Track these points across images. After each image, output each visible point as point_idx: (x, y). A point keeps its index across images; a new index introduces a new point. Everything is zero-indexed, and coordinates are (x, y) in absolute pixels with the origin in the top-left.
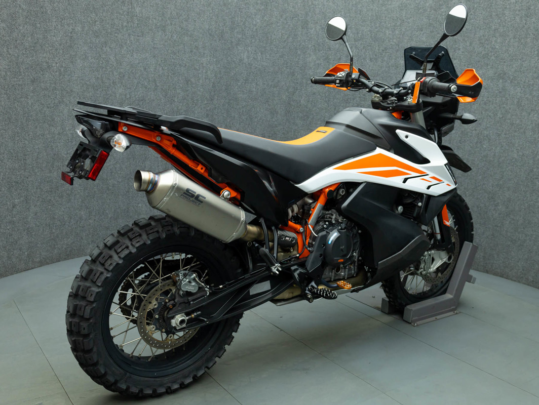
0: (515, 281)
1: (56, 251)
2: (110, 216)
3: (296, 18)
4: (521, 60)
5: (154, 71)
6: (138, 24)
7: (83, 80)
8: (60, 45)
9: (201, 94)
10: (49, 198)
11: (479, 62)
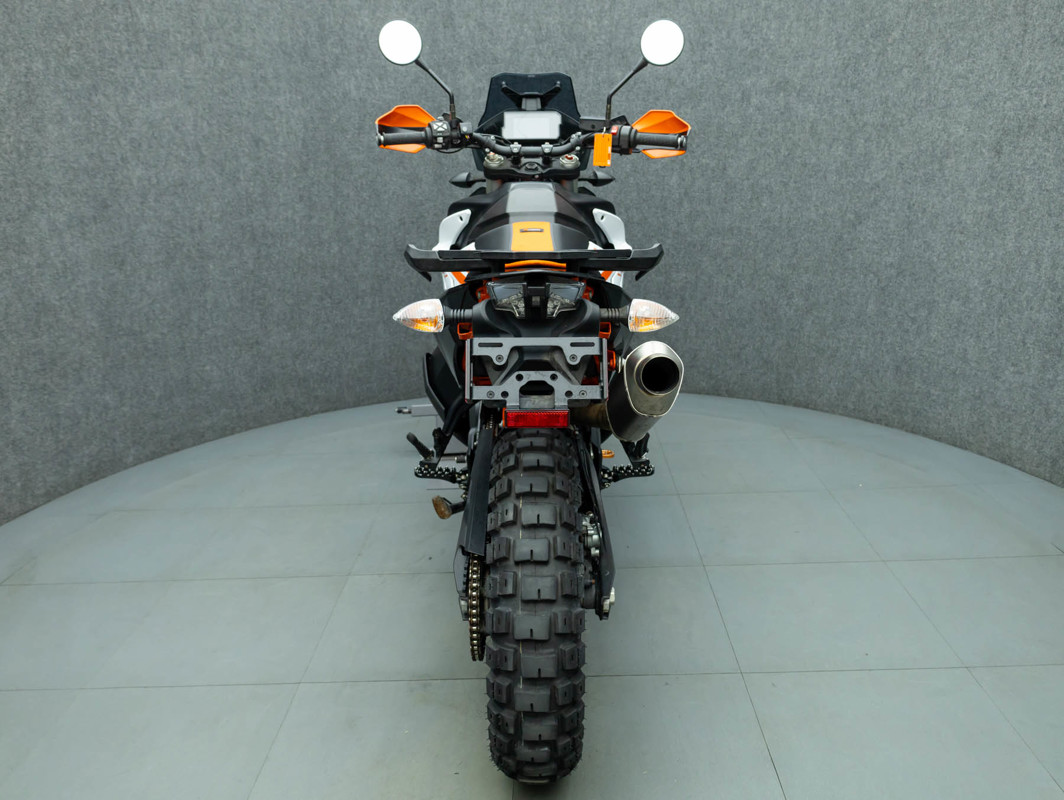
0: (827, 412)
1: (72, 470)
2: (157, 394)
3: (432, 10)
4: (810, 56)
5: (195, 130)
6: (149, 46)
7: (64, 161)
8: (9, 101)
9: (283, 161)
10: (41, 382)
11: (744, 64)
